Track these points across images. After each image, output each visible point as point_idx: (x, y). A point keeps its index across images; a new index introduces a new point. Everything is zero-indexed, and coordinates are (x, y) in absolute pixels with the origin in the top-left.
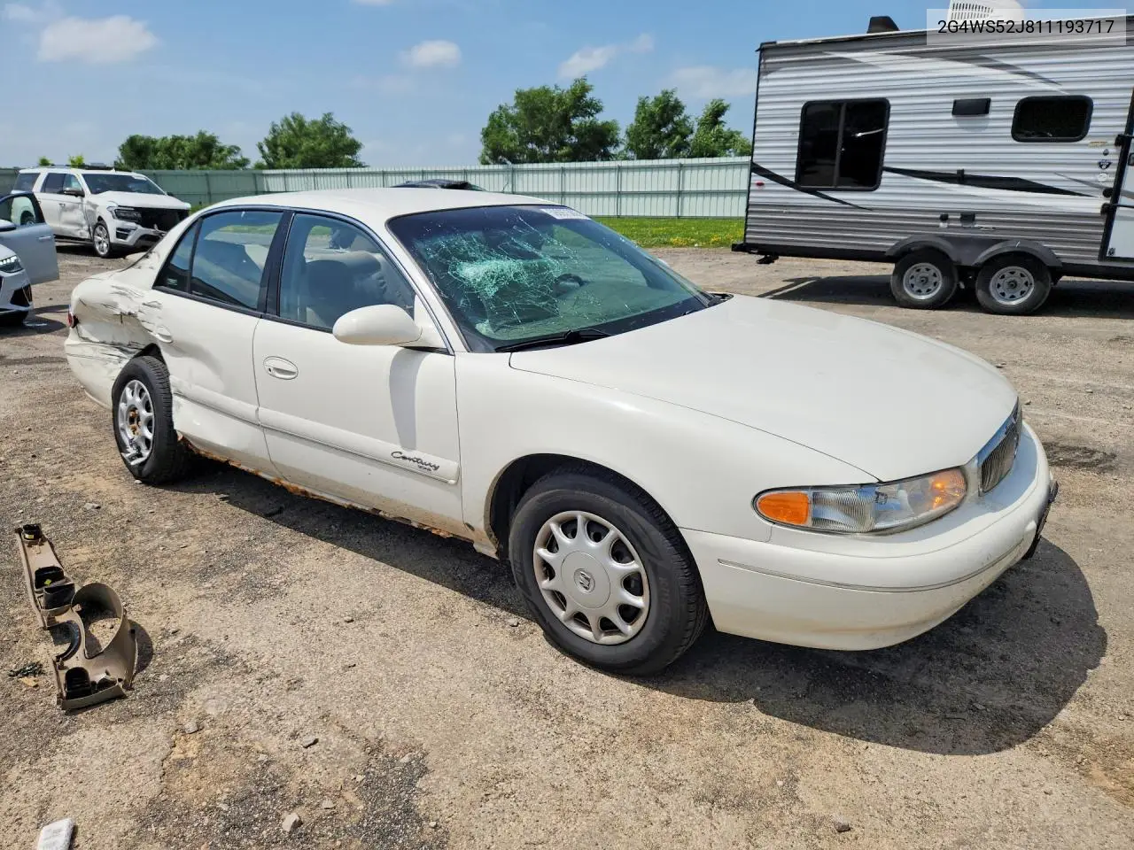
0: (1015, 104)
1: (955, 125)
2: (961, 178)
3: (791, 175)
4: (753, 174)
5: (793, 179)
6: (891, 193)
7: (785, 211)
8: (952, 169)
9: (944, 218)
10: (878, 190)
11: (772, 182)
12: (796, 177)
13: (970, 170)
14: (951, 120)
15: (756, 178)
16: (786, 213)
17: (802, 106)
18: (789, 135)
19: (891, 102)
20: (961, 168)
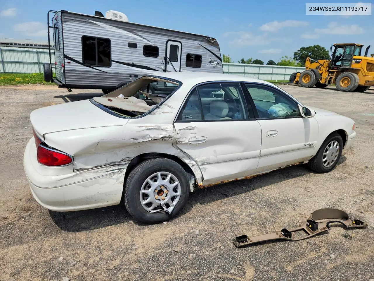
0: (143, 46)
1: (129, 50)
2: (133, 65)
3: (81, 60)
4: (65, 59)
5: (82, 62)
6: (115, 68)
7: (80, 73)
8: (131, 62)
9: (131, 76)
10: (111, 67)
11: (74, 62)
12: (83, 61)
13: (135, 63)
14: (128, 48)
15: (67, 61)
16: (81, 74)
17: (81, 36)
18: (78, 46)
19: (111, 40)
20: (133, 62)
